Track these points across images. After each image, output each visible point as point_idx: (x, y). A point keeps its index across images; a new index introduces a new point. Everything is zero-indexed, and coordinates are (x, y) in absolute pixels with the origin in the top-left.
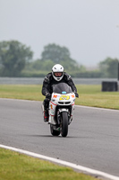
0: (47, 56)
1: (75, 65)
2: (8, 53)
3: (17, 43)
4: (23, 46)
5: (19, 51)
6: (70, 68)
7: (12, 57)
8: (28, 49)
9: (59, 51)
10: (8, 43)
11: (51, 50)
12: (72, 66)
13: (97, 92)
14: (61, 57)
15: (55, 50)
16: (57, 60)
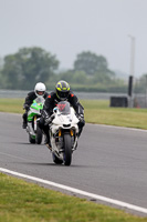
0: (81, 66)
1: (112, 78)
2: (29, 61)
3: (40, 50)
4: (47, 54)
5: (42, 59)
6: (105, 81)
7: (34, 66)
8: (53, 57)
9: (95, 61)
10: (30, 50)
11: (85, 58)
12: (107, 79)
13: (103, 107)
14: (98, 68)
15: (90, 59)
16: (92, 71)
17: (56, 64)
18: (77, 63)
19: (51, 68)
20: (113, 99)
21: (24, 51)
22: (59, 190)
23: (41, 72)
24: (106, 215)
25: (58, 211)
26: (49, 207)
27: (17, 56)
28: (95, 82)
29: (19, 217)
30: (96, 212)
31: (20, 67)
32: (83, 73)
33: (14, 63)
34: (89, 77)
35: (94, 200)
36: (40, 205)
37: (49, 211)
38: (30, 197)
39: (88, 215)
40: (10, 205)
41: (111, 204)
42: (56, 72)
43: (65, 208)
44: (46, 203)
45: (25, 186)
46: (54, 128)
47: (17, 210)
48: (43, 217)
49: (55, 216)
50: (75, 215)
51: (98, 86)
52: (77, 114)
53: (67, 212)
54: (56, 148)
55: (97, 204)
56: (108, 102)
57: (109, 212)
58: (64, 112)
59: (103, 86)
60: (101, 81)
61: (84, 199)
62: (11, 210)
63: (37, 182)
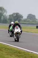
1: (37, 21)
2: (15, 16)
3: (18, 13)
4: (20, 15)
5: (19, 16)
6: (35, 22)
8: (22, 15)
10: (15, 13)
11: (30, 16)
14: (33, 18)
15: (31, 16)
16: (32, 19)
17: (22, 17)
18: (28, 17)
19: (21, 18)
20: (37, 26)
21: (14, 14)
22: (23, 50)
23: (18, 19)
24: (35, 57)
25: (23, 56)
26: (20, 54)
27: (12, 15)
28: (32, 22)
29: (13, 57)
30: (33, 56)
31: (13, 18)
32: (29, 19)
33: (11, 17)
34: (31, 21)
35: (32, 53)
36: (18, 54)
37: (20, 55)
38: (16, 52)
39: (31, 57)
40: (10, 54)
41: (36, 54)
42: (22, 19)
43: (24, 55)
44: (20, 53)
45: (14, 49)
46: (15, 32)
47: (12, 55)
48: (19, 57)
49: (22, 57)
50: (27, 57)
51: (33, 23)
52: (20, 29)
53: (25, 56)
54: (15, 37)
55: (33, 54)
56: (36, 27)
57: (36, 56)
58: (17, 28)
59: (34, 23)
60: (34, 21)
61: (29, 52)
62: (11, 55)
63: (17, 48)
